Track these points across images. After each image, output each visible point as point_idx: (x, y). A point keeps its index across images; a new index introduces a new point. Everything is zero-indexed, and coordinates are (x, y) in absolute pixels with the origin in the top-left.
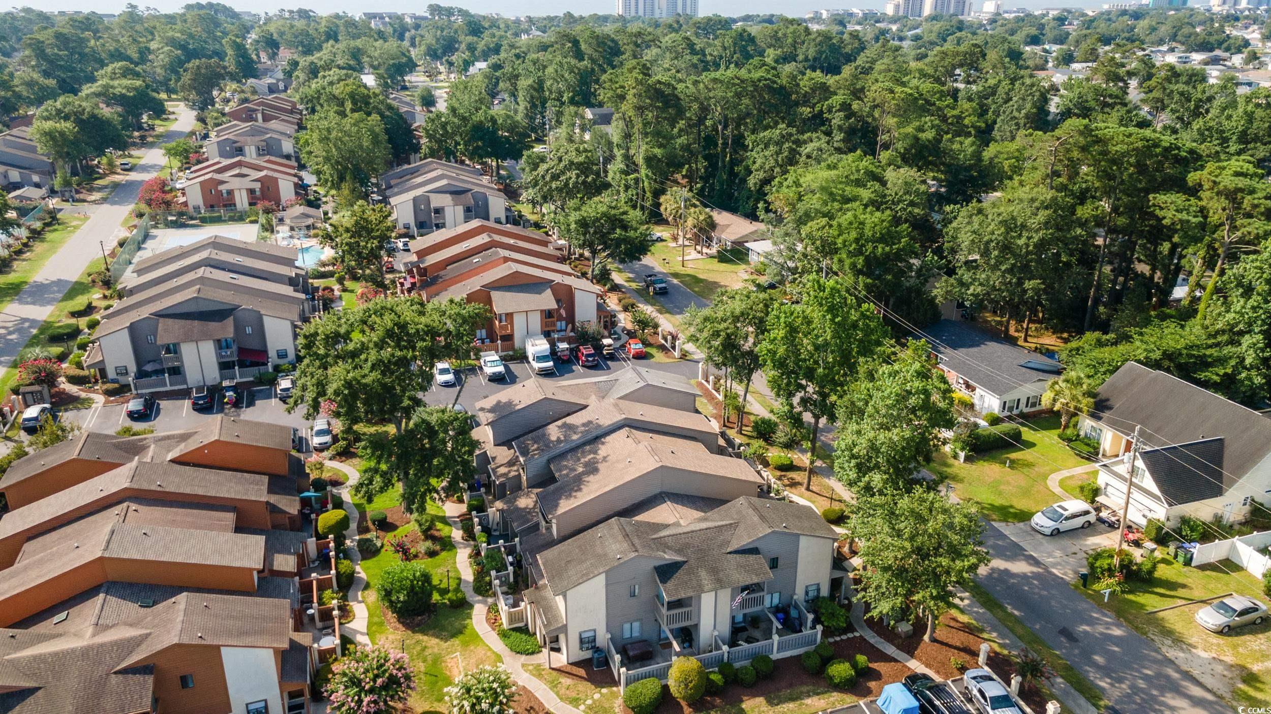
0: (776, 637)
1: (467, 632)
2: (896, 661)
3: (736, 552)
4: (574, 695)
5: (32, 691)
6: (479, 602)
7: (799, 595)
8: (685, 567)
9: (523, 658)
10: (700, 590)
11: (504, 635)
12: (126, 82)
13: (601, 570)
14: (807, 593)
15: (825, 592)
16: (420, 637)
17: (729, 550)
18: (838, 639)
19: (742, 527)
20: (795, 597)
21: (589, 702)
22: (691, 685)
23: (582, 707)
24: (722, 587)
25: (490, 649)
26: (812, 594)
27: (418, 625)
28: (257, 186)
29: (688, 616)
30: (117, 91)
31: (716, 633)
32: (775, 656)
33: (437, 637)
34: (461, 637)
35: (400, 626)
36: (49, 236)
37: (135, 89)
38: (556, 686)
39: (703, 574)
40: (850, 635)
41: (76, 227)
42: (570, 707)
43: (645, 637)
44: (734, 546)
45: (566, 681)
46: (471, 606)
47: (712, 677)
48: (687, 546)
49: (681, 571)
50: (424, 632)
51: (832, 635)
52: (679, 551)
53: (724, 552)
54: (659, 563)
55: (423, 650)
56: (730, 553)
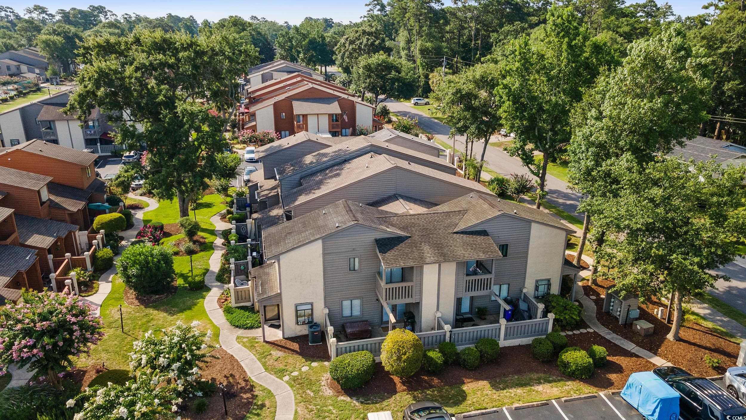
0: (503, 322)
1: (196, 308)
2: (637, 356)
3: (463, 232)
4: (282, 367)
6: (216, 286)
7: (529, 289)
8: (409, 241)
9: (241, 332)
10: (422, 262)
11: (228, 311)
13: (319, 236)
14: (537, 288)
15: (555, 289)
16: (151, 311)
17: (455, 230)
18: (570, 333)
19: (470, 213)
20: (525, 291)
21: (295, 374)
22: (404, 357)
23: (286, 378)
24: (445, 261)
25: (211, 322)
26: (542, 289)
27: (154, 301)
29: (408, 292)
31: (439, 315)
32: (503, 343)
33: (166, 311)
34: (188, 313)
35: (136, 302)
38: (265, 357)
39: (427, 249)
40: (583, 331)
42: (273, 377)
43: (366, 317)
44: (462, 226)
45: (276, 353)
46: (208, 289)
47: (431, 354)
48: (413, 225)
49: (402, 245)
50: (156, 308)
51: (564, 329)
52: (403, 229)
53: (450, 231)
54: (380, 235)
55: (149, 322)
56: (457, 233)
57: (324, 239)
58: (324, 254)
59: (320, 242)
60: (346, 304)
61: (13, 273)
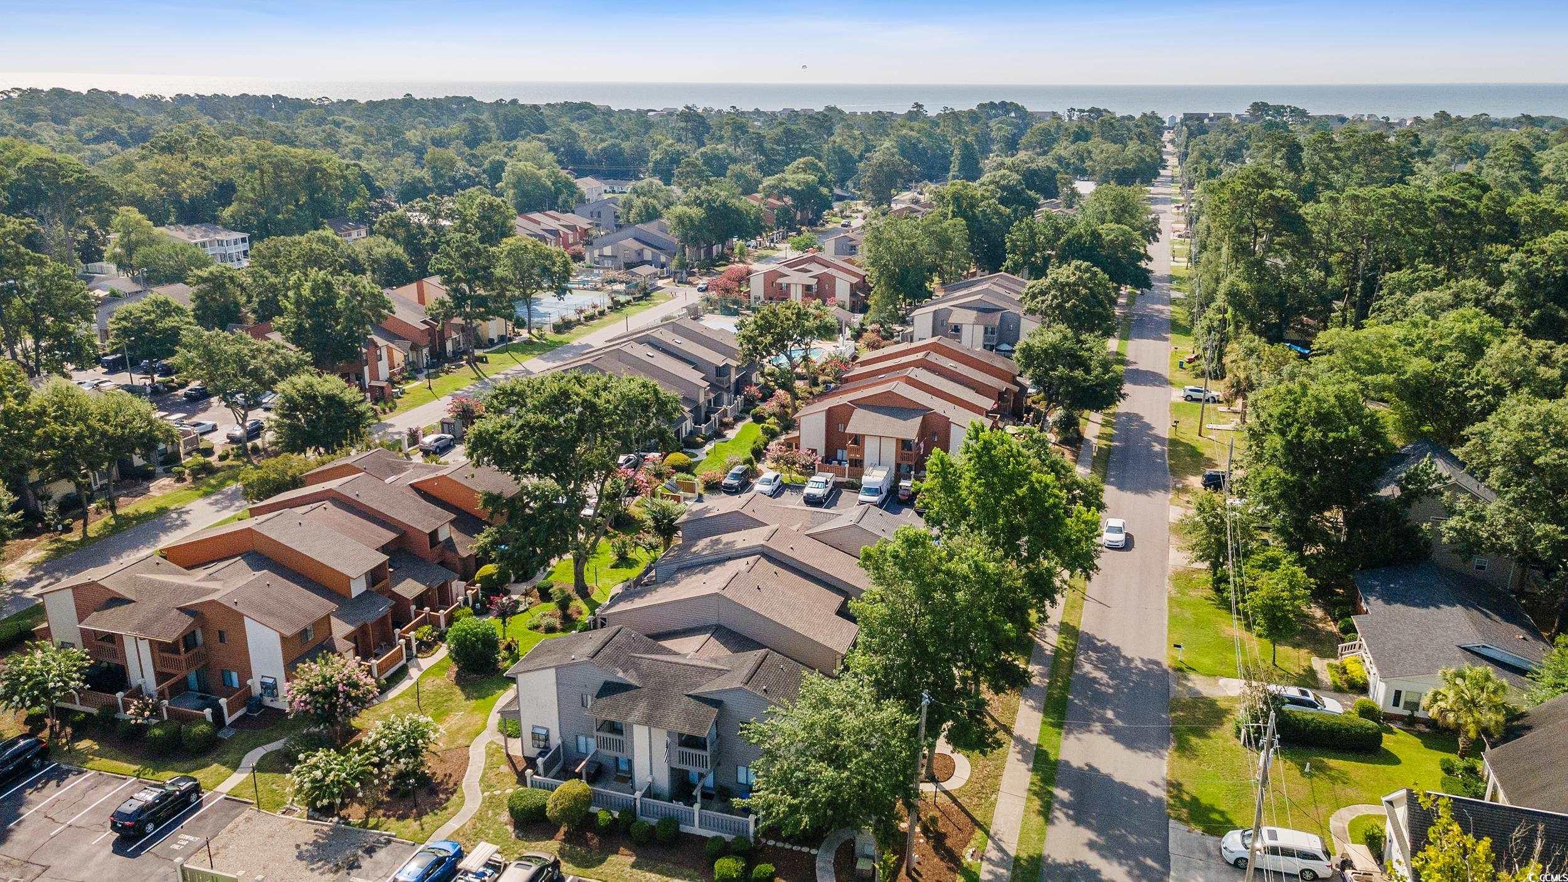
0: (697, 807)
1: (490, 699)
3: (697, 698)
4: (494, 782)
5: (130, 601)
8: (633, 692)
9: (497, 736)
10: (632, 721)
12: (801, 176)
13: (554, 664)
17: (691, 692)
18: (787, 846)
19: (728, 676)
21: (497, 792)
23: (487, 794)
27: (468, 680)
28: (814, 282)
29: (624, 747)
30: (787, 185)
31: (649, 779)
32: (695, 830)
33: (466, 693)
34: (481, 701)
35: (455, 676)
36: (628, 309)
37: (807, 183)
38: (492, 768)
40: (805, 849)
41: (656, 305)
42: (479, 789)
43: (601, 760)
44: (702, 689)
47: (600, 814)
49: (624, 694)
52: (643, 676)
53: (685, 692)
54: (610, 679)
55: (446, 701)
56: (689, 696)
57: (557, 668)
58: (559, 684)
59: (553, 670)
60: (582, 739)
61: (359, 624)
